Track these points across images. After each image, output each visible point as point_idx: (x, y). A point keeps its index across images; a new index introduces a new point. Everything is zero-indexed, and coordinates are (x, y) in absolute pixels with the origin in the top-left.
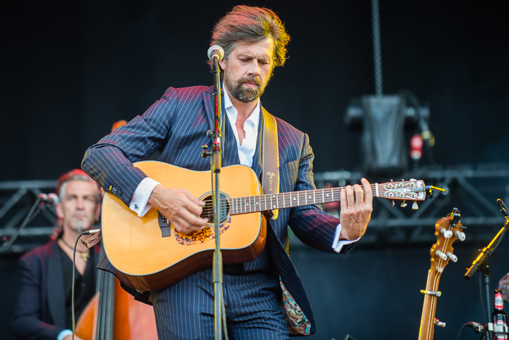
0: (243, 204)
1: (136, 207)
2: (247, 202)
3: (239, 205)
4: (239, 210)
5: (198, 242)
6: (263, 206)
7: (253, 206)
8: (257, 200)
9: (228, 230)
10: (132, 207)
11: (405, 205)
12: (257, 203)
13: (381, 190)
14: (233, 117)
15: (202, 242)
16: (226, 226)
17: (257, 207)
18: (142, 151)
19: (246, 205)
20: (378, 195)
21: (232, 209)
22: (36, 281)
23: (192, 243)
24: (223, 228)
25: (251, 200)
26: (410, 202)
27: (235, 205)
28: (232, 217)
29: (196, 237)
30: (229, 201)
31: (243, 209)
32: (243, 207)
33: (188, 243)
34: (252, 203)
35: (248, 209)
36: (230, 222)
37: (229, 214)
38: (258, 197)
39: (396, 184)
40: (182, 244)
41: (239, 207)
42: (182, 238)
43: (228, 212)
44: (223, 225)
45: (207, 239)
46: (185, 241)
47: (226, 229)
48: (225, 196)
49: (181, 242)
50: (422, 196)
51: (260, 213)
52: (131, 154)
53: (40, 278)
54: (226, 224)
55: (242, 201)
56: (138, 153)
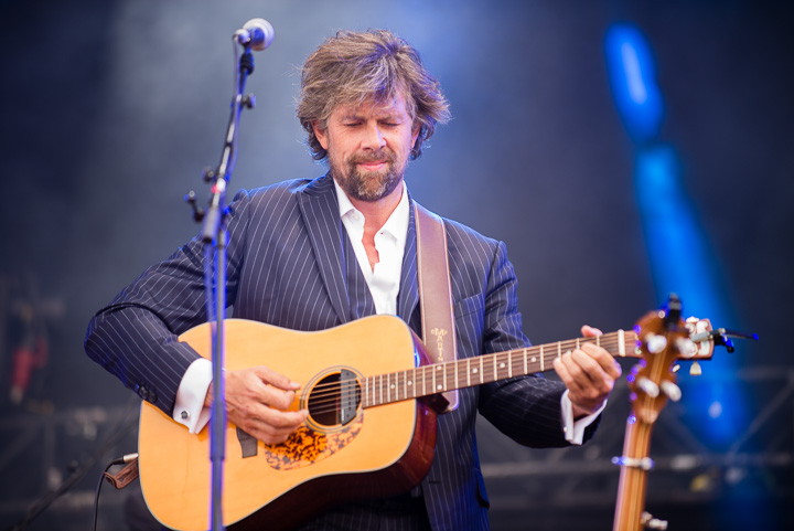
0: (385, 387)
1: (185, 416)
2: (393, 381)
3: (378, 388)
4: (377, 398)
5: (304, 462)
6: (419, 388)
7: (402, 388)
8: (409, 378)
9: (358, 437)
10: (178, 416)
12: (410, 383)
13: (629, 342)
14: (355, 227)
15: (312, 462)
16: (355, 429)
17: (410, 391)
18: (193, 309)
19: (389, 389)
20: (623, 353)
21: (366, 396)
23: (293, 465)
24: (349, 434)
25: (399, 378)
27: (370, 389)
28: (366, 412)
29: (301, 454)
30: (360, 383)
31: (385, 397)
32: (385, 392)
33: (287, 466)
34: (401, 384)
35: (393, 395)
36: (361, 421)
37: (360, 408)
38: (412, 371)
40: (277, 468)
41: (377, 393)
42: (277, 458)
43: (358, 403)
44: (349, 428)
45: (321, 456)
46: (282, 463)
47: (355, 434)
48: (354, 375)
49: (275, 464)
50: (707, 350)
51: (414, 402)
52: (173, 317)
54: (355, 426)
55: (383, 381)
56: (186, 312)
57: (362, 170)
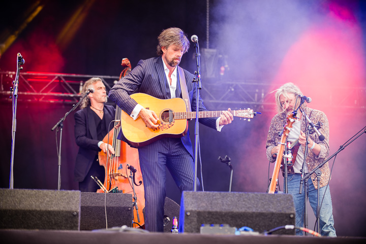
1: (133, 116)
4: (178, 118)
5: (161, 130)
6: (188, 117)
7: (184, 116)
9: (173, 126)
10: (131, 116)
11: (245, 119)
12: (186, 115)
13: (236, 113)
14: (167, 73)
15: (163, 130)
17: (186, 117)
19: (180, 116)
20: (235, 115)
21: (175, 117)
22: (84, 122)
25: (183, 114)
26: (247, 118)
27: (176, 115)
29: (160, 128)
30: (174, 114)
31: (180, 118)
35: (182, 117)
37: (174, 119)
38: (186, 113)
39: (243, 111)
41: (178, 116)
44: (171, 124)
45: (165, 129)
48: (172, 112)
50: (252, 116)
51: (186, 120)
53: (86, 121)
54: (173, 123)
55: (179, 114)
57: (175, 61)
